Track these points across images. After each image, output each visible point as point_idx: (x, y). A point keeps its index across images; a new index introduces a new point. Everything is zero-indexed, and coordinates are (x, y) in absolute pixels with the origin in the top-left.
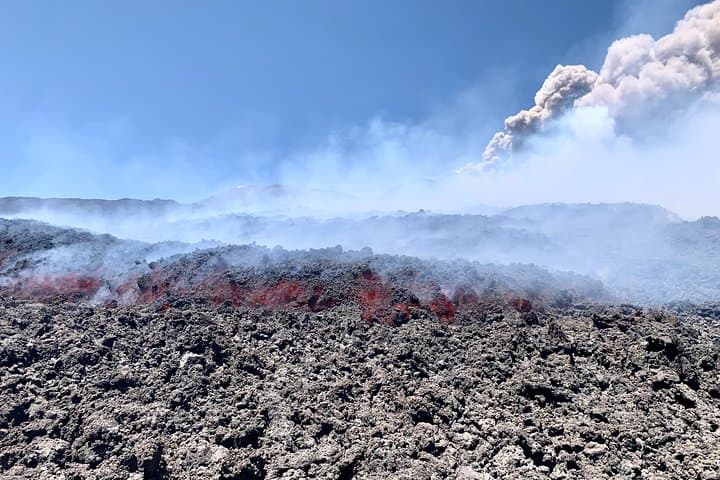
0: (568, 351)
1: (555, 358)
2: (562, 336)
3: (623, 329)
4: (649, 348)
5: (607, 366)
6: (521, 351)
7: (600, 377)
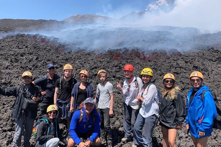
0: (180, 67)
1: (177, 69)
2: (179, 65)
3: (191, 63)
4: (193, 67)
5: (186, 70)
6: (172, 67)
7: (184, 71)
